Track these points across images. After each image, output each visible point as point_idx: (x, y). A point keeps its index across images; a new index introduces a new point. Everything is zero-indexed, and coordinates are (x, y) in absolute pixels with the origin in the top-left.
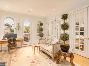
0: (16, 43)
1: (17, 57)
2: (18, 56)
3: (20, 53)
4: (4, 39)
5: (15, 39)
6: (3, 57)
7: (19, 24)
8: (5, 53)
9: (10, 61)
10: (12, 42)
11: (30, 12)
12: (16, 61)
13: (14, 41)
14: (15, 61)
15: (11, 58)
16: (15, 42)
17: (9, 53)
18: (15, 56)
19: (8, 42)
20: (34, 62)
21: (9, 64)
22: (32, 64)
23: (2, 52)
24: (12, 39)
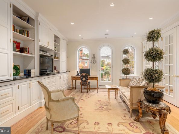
0: (89, 81)
1: (87, 97)
2: (89, 97)
3: (92, 95)
4: (78, 75)
5: (87, 75)
6: (75, 95)
7: (94, 55)
8: (78, 92)
9: (80, 99)
10: (84, 79)
11: (107, 34)
12: (85, 101)
13: (86, 77)
14: (83, 101)
15: (81, 97)
16: (87, 80)
17: (81, 92)
18: (86, 96)
19: (80, 78)
20: (103, 108)
21: (77, 101)
22: (99, 108)
23: (76, 90)
24: (84, 75)
